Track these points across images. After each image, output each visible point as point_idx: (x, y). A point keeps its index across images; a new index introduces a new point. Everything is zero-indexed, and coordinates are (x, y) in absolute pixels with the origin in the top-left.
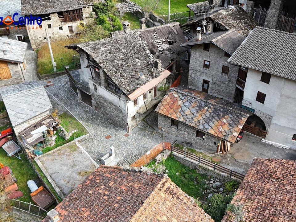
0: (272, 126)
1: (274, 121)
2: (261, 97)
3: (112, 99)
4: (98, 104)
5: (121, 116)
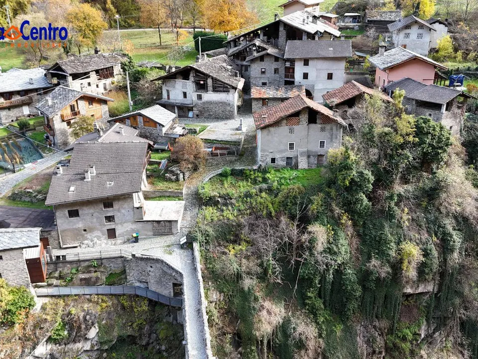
0: (315, 91)
1: (315, 88)
2: (306, 76)
3: (219, 98)
4: (200, 111)
5: (229, 108)
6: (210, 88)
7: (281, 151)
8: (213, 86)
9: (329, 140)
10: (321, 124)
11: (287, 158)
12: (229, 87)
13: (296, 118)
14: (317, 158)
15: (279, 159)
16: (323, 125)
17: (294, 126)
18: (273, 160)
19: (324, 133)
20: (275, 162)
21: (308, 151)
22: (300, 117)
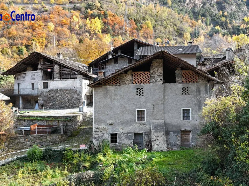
3: (66, 85)
4: (45, 101)
5: (75, 96)
6: (57, 75)
7: (126, 123)
8: (60, 73)
9: (197, 107)
10: (183, 83)
11: (135, 134)
12: (76, 73)
13: (146, 73)
14: (179, 135)
15: (123, 136)
16: (186, 85)
17: (142, 84)
18: (114, 137)
19: (187, 97)
20: (116, 141)
21: (166, 124)
22: (152, 71)
